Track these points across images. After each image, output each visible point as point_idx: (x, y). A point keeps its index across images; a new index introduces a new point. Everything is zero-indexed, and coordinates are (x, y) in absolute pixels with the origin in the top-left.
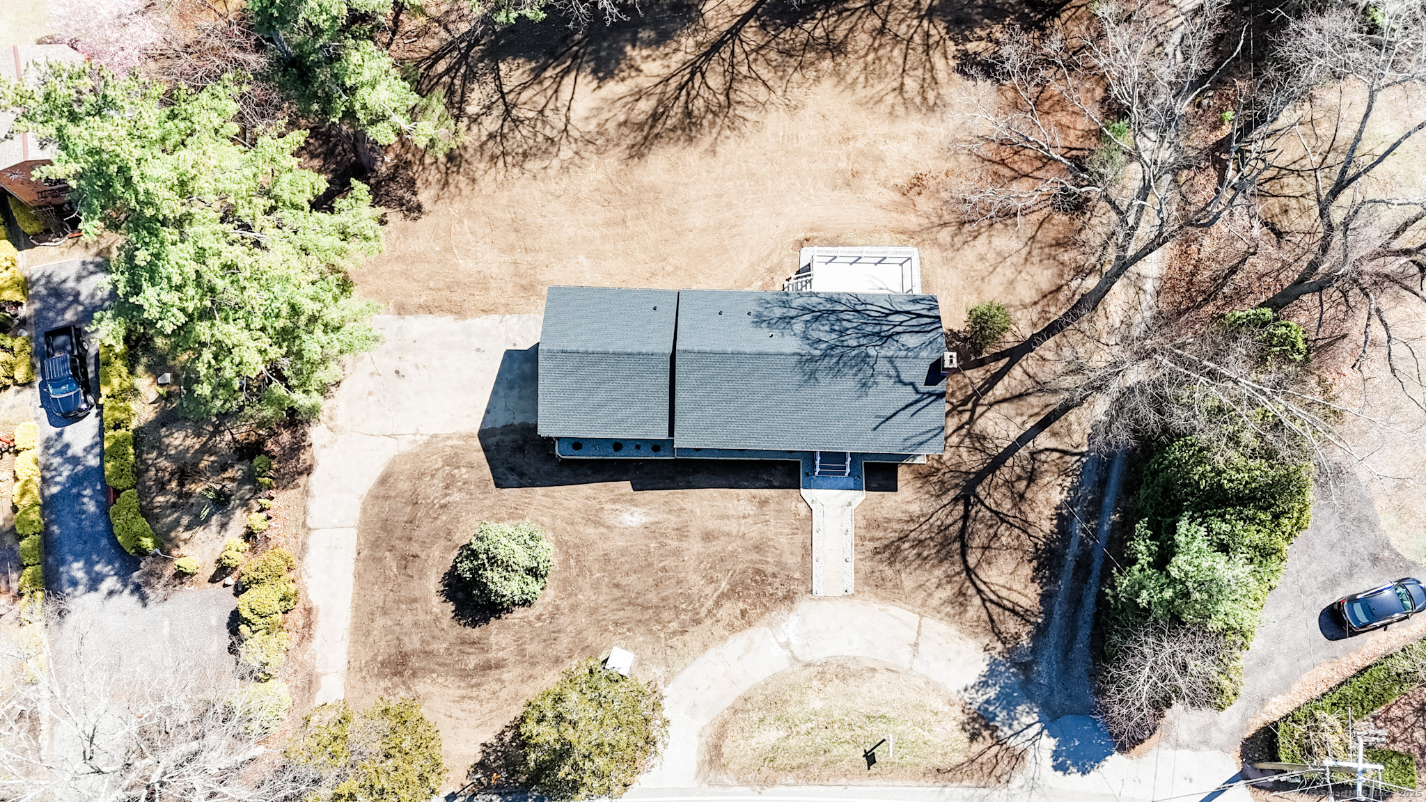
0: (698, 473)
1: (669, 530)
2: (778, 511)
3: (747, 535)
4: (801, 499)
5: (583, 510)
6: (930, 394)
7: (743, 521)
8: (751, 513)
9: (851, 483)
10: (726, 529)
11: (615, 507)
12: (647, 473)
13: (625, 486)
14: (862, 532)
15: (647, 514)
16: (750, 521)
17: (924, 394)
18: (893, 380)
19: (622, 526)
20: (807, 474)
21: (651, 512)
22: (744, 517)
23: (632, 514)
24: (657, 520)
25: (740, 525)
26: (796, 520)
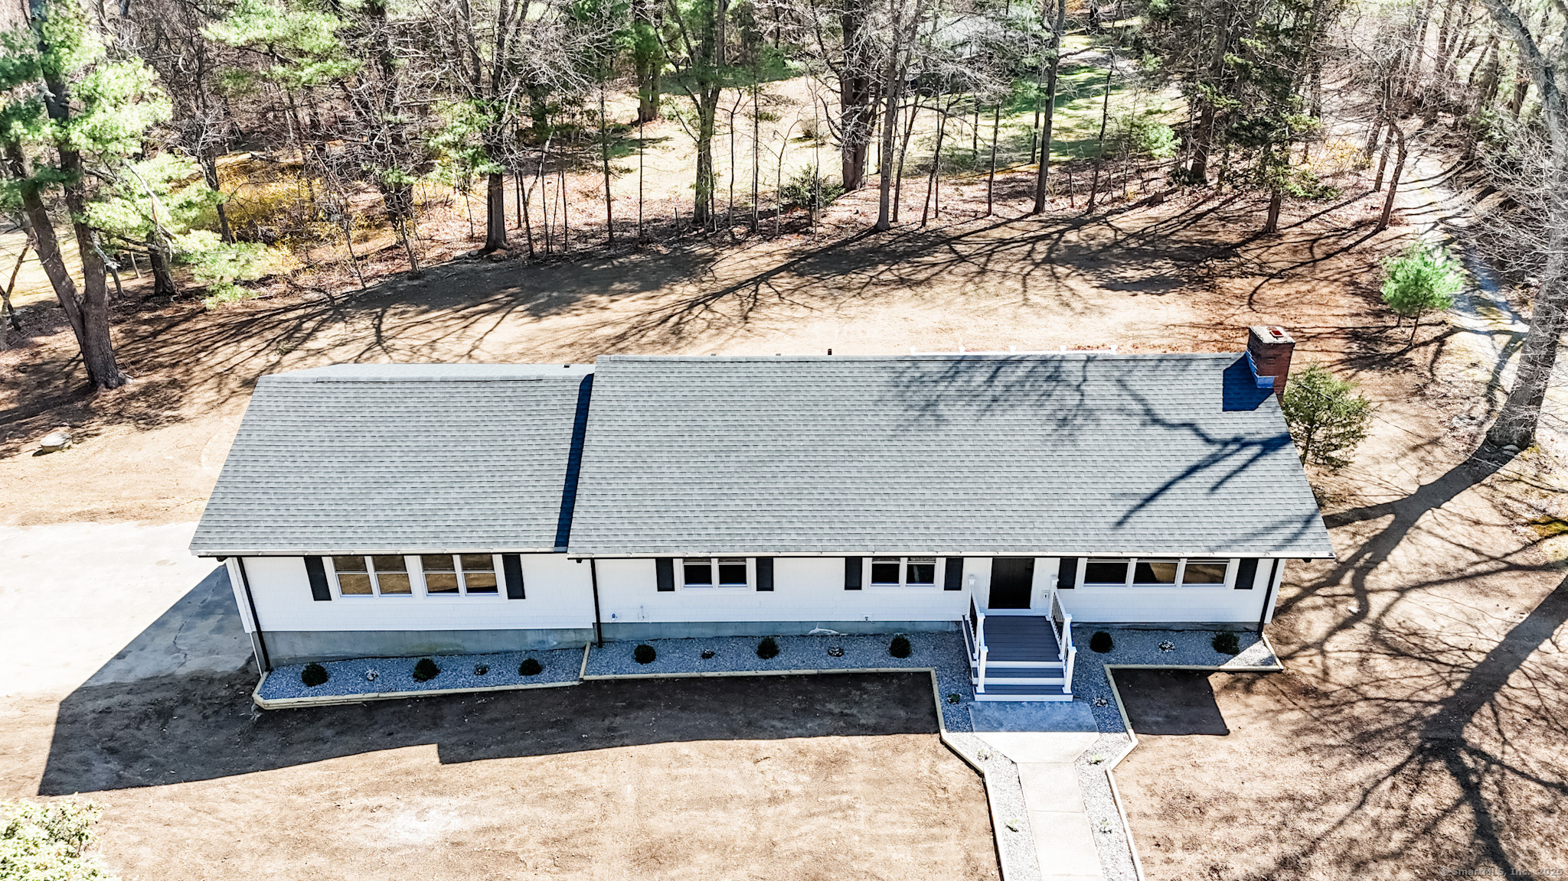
0: (641, 707)
1: (531, 845)
2: (878, 783)
3: (783, 849)
4: (943, 750)
5: (273, 821)
6: (1241, 443)
7: (771, 811)
8: (795, 789)
9: (1085, 712)
10: (715, 833)
11: (373, 802)
12: (491, 721)
13: (423, 756)
14: (1157, 827)
15: (465, 812)
16: (792, 809)
17: (1226, 443)
18: (1136, 420)
19: (380, 845)
20: (955, 699)
21: (482, 804)
22: (773, 800)
23: (422, 814)
24: (496, 822)
25: (758, 821)
26: (937, 801)
